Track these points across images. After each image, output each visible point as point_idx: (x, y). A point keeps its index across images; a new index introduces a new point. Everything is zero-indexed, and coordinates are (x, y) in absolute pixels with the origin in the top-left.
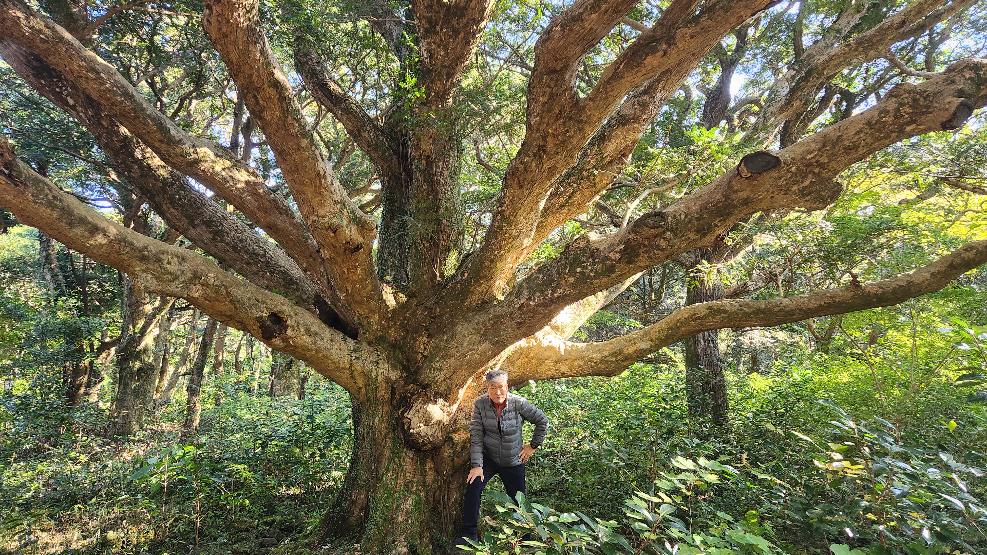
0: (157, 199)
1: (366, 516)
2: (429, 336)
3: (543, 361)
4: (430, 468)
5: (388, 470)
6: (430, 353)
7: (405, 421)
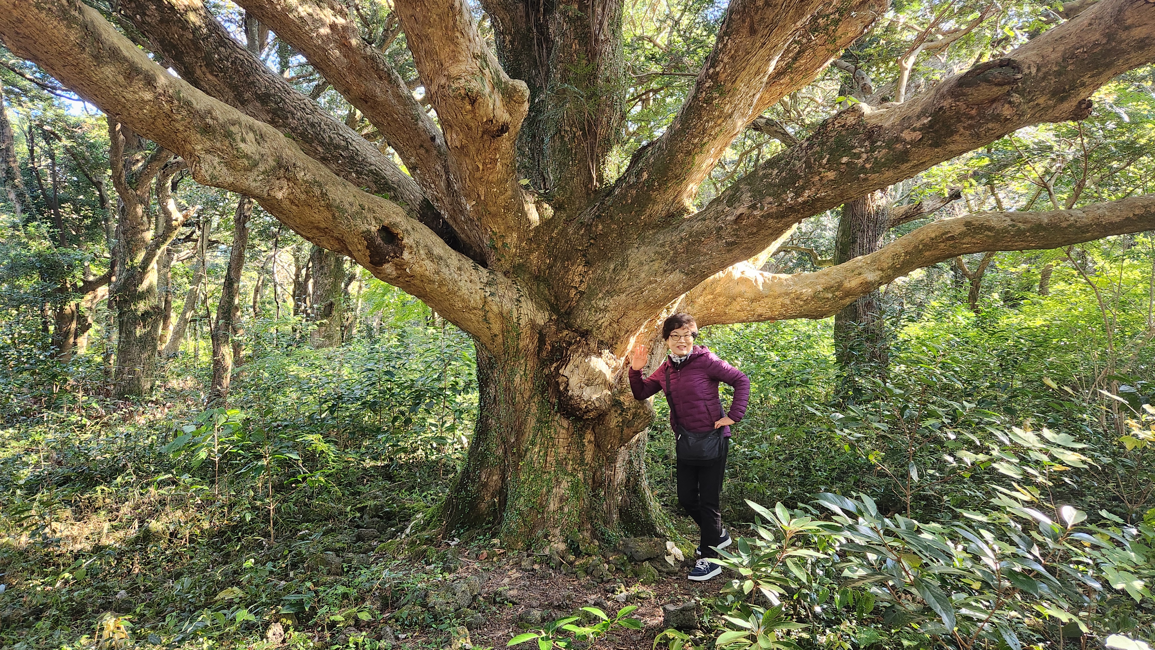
0: (186, 59)
1: (503, 502)
2: (588, 264)
3: (734, 298)
4: (590, 442)
5: (533, 443)
6: (589, 287)
7: (560, 380)
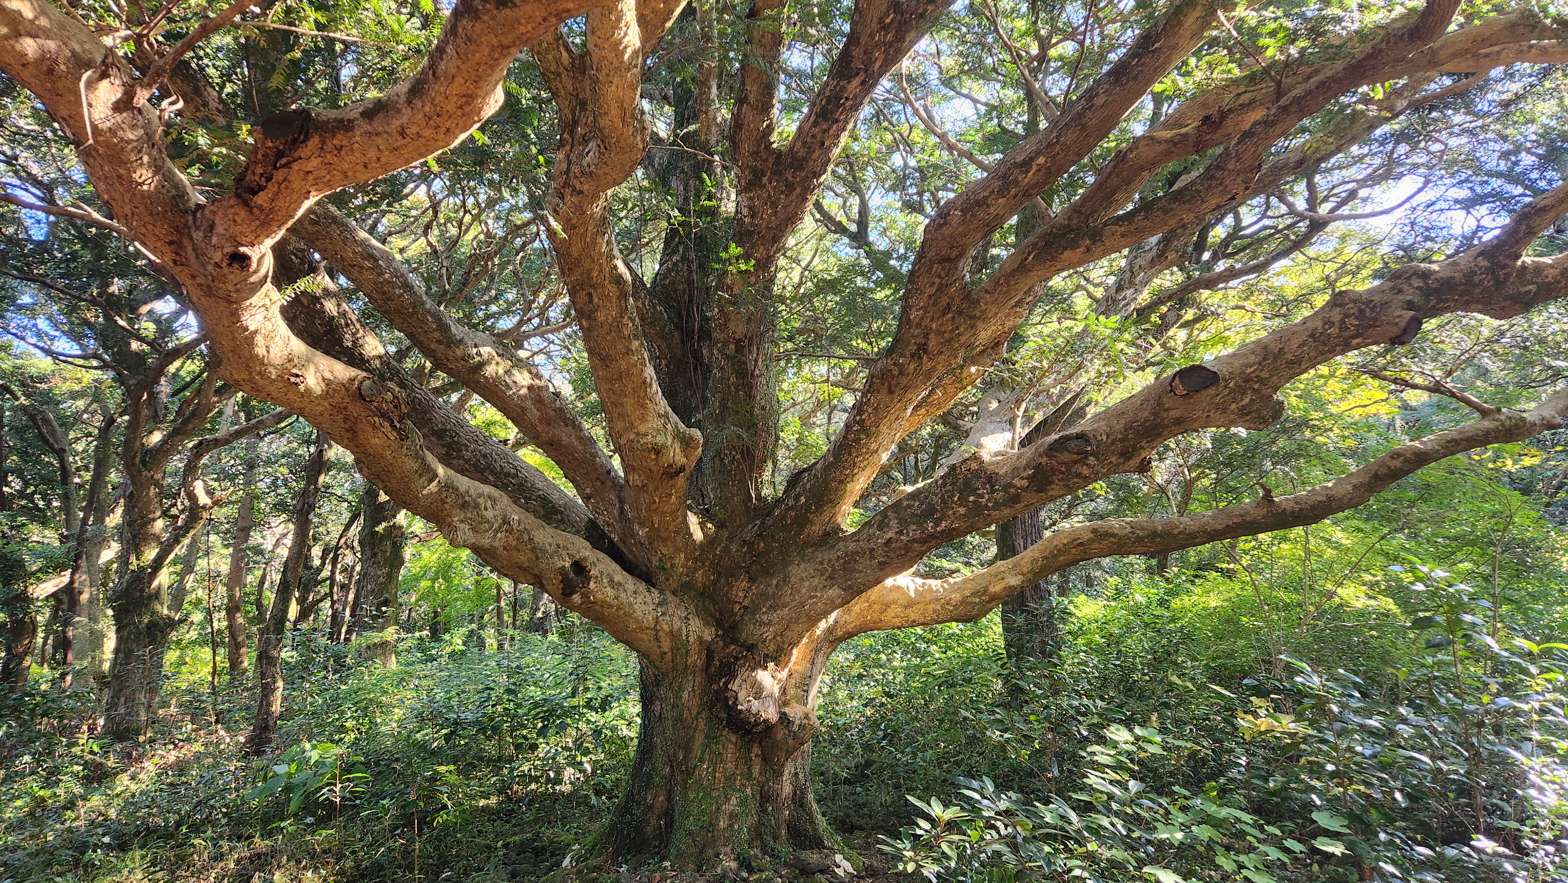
1: (670, 824)
2: (751, 580)
3: (888, 606)
4: (757, 756)
5: (701, 760)
6: (752, 602)
7: (729, 694)
